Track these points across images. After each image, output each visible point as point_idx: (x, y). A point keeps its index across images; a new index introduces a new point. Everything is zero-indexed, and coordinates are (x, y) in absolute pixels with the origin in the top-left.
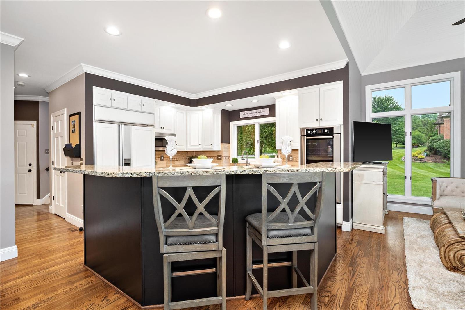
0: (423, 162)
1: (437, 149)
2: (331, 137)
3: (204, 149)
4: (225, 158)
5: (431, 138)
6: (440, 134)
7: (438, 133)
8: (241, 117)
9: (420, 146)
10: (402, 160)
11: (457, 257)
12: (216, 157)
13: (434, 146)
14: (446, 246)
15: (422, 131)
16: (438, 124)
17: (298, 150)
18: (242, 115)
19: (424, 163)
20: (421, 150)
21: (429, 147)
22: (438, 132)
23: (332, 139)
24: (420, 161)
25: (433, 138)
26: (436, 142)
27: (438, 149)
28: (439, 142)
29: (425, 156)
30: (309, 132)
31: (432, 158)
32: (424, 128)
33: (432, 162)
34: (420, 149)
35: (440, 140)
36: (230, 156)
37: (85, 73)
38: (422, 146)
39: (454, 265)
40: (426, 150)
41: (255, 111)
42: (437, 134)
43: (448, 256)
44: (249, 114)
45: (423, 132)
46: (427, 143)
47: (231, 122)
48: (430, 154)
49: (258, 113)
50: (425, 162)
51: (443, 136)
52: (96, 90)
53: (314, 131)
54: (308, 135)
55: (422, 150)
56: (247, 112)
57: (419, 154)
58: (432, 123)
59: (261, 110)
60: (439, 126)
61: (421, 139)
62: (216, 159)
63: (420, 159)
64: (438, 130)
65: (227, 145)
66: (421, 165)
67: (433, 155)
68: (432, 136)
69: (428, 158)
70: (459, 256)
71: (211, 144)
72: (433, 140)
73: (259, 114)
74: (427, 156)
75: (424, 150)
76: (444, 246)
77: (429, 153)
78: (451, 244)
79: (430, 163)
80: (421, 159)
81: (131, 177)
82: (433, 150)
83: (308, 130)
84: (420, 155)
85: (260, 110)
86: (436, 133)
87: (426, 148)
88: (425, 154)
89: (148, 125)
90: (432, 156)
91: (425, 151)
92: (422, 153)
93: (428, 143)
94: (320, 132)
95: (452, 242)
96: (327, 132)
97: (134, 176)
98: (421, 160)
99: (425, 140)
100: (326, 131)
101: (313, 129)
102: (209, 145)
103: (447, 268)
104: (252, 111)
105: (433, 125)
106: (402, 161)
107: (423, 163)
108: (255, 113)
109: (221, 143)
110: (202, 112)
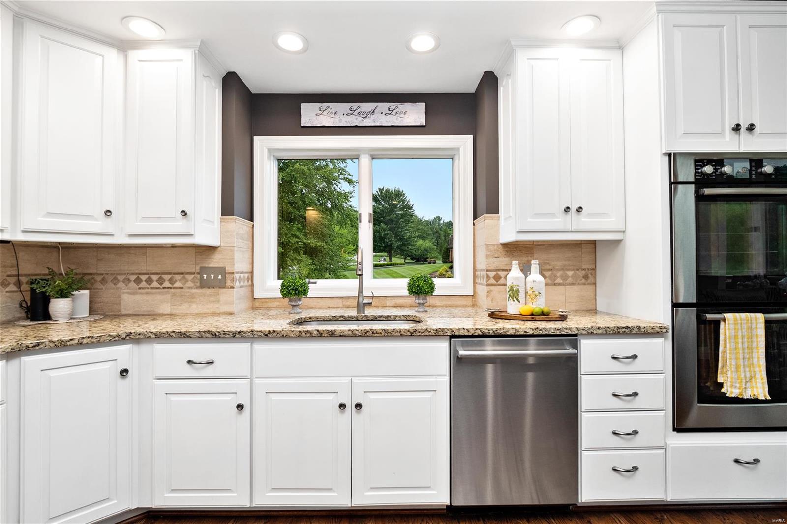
3: (131, 236)
4: (240, 280)
8: (304, 123)
12: (190, 277)
18: (310, 114)
36: (252, 272)
41: (367, 107)
44: (339, 114)
47: (256, 138)
49: (380, 114)
56: (334, 106)
59: (393, 105)
62: (190, 284)
71: (184, 215)
73: (386, 121)
85: (386, 105)
100: (768, 169)
102: (172, 218)
104: (355, 105)
108: (367, 115)
109: (224, 213)
110: (126, 57)
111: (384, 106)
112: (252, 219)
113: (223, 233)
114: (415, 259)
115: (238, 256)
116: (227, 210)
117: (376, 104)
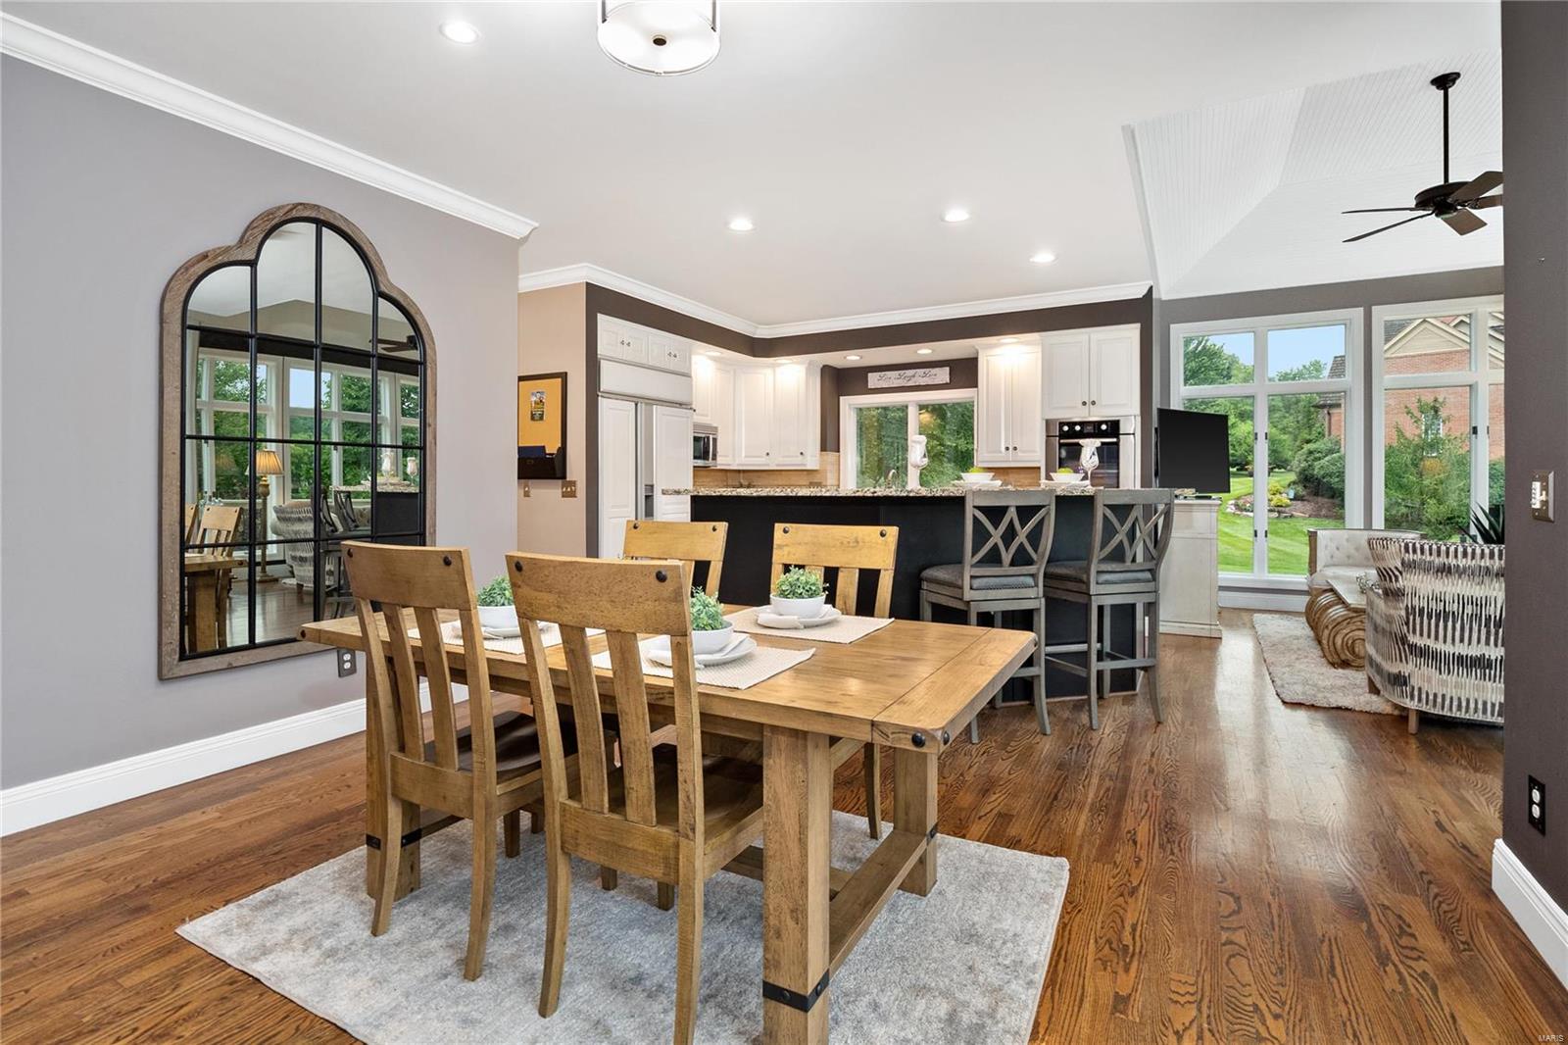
0: (1286, 517)
1: (1324, 478)
2: (1115, 440)
3: (778, 465)
5: (1307, 447)
6: (1330, 434)
7: (1327, 433)
8: (871, 385)
9: (1277, 470)
10: (1229, 510)
11: (1347, 643)
13: (1313, 469)
14: (1330, 627)
15: (1280, 427)
16: (1323, 406)
17: (1039, 468)
18: (874, 380)
19: (1288, 520)
20: (1278, 481)
21: (1300, 473)
22: (1326, 430)
23: (1117, 444)
24: (1276, 514)
25: (1311, 446)
26: (1320, 459)
27: (1325, 480)
28: (1326, 459)
29: (1291, 500)
30: (1066, 428)
31: (1308, 507)
32: (1287, 415)
33: (1310, 516)
34: (1276, 479)
35: (1331, 451)
36: (839, 485)
37: (587, 283)
38: (1283, 470)
39: (1343, 657)
40: (1294, 483)
41: (909, 372)
42: (1324, 436)
43: (1334, 644)
44: (893, 379)
45: (1284, 429)
46: (1295, 463)
47: (841, 398)
48: (1304, 493)
49: (919, 377)
50: (1292, 516)
51: (1338, 443)
52: (603, 320)
53: (1078, 428)
54: (1063, 435)
55: (1282, 483)
56: (889, 374)
57: (1274, 494)
58: (1310, 403)
59: (927, 370)
60: (1329, 414)
61: (1280, 450)
63: (1276, 509)
64: (1326, 424)
65: (831, 456)
66: (1280, 525)
67: (1310, 498)
68: (1308, 442)
69: (1299, 503)
70: (1350, 642)
71: (802, 454)
72: (1311, 452)
73: (923, 382)
74: (1296, 498)
75: (1287, 482)
76: (1327, 627)
77: (1300, 488)
78: (1338, 623)
79: (1304, 518)
80: (1280, 509)
81: (907, 496)
82: (1313, 482)
83: (1062, 424)
84: (1278, 496)
85: (923, 370)
86: (1319, 433)
87: (1292, 477)
88: (1292, 496)
89: (681, 404)
90: (1309, 501)
91: (1289, 485)
92: (1282, 490)
93: (1298, 462)
94: (1089, 429)
95: (1340, 619)
96: (1107, 429)
97: (911, 495)
98: (1279, 512)
99: (1290, 453)
100: (1104, 427)
101: (1076, 424)
102: (797, 456)
103: (1333, 664)
104: (902, 372)
105: (1312, 409)
106: (1227, 514)
107: (1285, 520)
108: (910, 378)
109: (822, 450)
110: (774, 371)
111: (921, 371)
112: (839, 451)
113: (822, 462)
114: (1238, 464)
115: (829, 475)
116: (824, 448)
117: (915, 371)
